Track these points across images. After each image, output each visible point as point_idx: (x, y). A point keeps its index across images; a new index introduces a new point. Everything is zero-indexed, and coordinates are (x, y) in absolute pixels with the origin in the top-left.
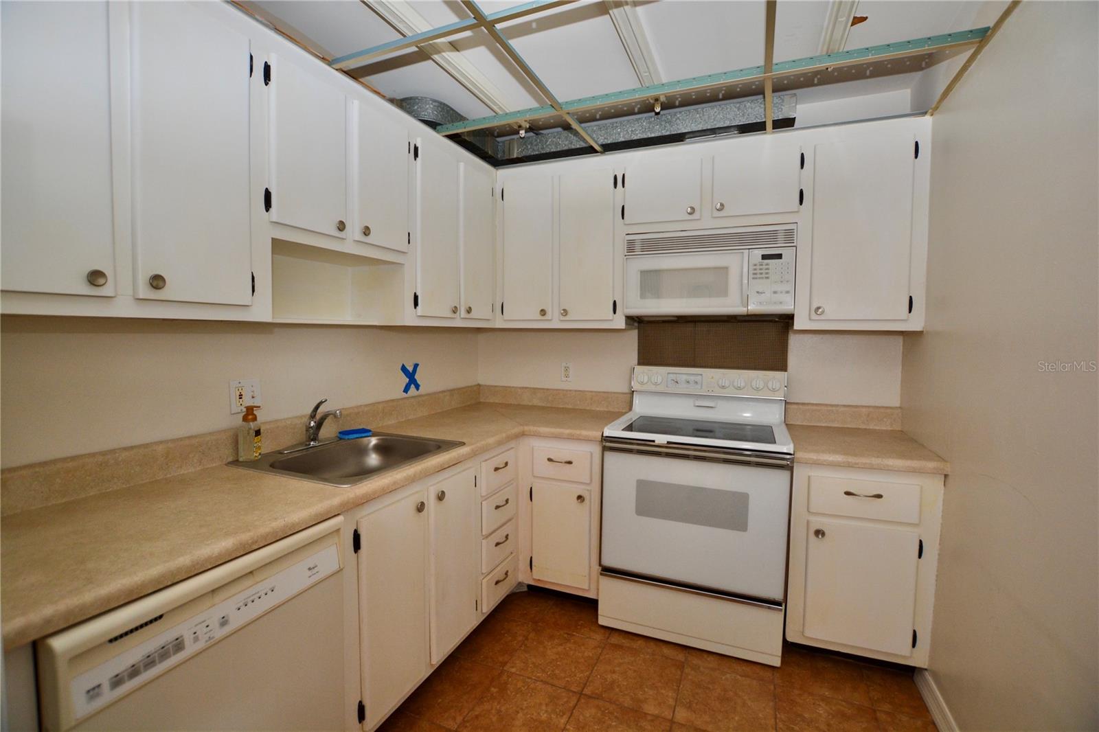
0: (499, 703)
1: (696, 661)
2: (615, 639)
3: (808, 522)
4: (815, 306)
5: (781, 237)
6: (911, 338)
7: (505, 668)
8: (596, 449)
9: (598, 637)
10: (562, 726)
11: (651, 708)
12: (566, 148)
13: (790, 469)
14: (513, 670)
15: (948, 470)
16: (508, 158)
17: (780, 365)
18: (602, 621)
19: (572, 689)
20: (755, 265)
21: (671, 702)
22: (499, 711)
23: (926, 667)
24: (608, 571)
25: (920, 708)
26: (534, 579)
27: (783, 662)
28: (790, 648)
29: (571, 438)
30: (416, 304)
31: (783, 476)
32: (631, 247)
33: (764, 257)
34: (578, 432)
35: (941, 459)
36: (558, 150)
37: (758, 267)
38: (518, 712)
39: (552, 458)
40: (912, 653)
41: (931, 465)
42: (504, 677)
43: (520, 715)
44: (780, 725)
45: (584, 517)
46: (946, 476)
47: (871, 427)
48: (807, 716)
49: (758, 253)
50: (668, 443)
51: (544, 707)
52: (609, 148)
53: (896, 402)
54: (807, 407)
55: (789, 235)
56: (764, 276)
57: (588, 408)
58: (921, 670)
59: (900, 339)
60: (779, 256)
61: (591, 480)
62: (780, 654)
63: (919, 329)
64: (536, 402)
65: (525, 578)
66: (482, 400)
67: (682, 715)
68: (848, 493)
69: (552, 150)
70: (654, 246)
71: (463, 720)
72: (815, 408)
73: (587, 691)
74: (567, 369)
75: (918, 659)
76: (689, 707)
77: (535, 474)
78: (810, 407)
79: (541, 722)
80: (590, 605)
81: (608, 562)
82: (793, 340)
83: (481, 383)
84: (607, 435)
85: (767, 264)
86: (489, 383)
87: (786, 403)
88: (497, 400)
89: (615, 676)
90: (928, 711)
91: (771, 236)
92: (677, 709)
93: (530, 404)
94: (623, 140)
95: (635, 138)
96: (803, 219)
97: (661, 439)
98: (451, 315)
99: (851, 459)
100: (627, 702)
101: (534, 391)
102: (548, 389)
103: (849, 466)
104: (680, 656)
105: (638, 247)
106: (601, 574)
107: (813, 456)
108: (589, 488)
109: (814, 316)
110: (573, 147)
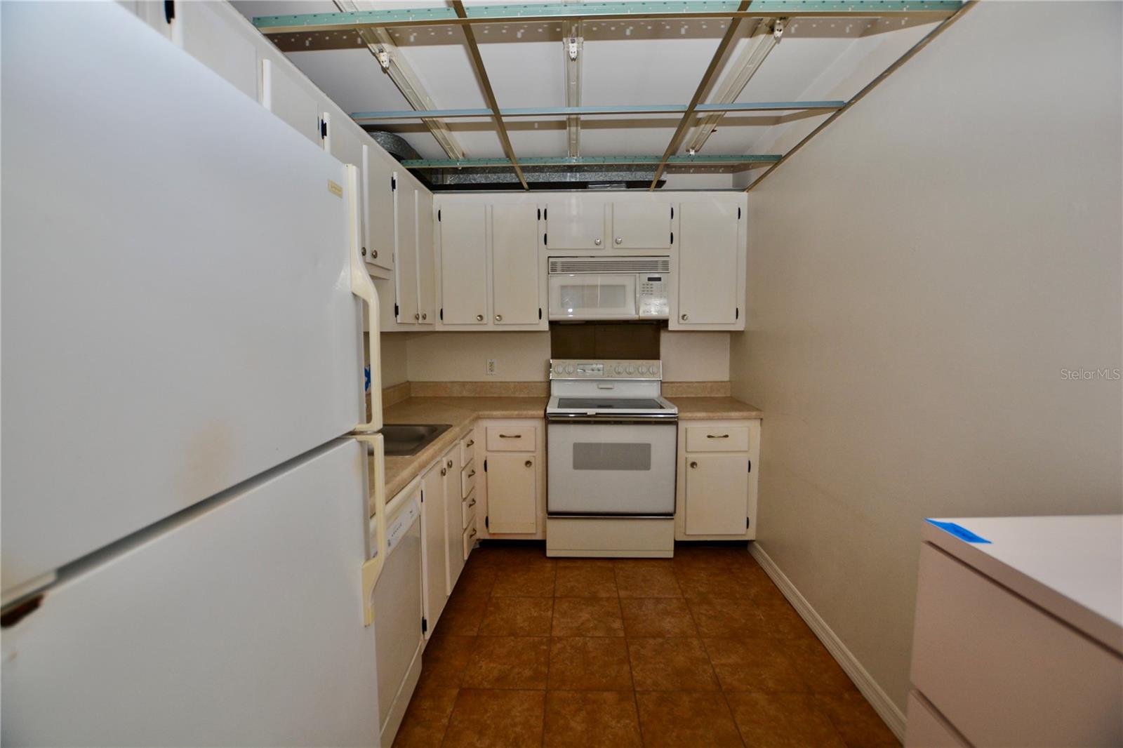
0: (499, 615)
1: (620, 565)
2: (561, 564)
3: (686, 458)
4: (681, 315)
5: (660, 265)
6: (735, 336)
7: (492, 596)
8: (539, 424)
9: (549, 565)
10: (551, 616)
11: (603, 595)
12: (495, 181)
13: (676, 424)
14: (499, 595)
15: (762, 416)
16: (441, 183)
17: (655, 355)
18: (549, 554)
19: (547, 596)
20: (644, 285)
21: (615, 589)
22: (502, 619)
23: (753, 539)
24: (554, 515)
25: (753, 563)
26: (490, 534)
27: (675, 554)
28: (679, 545)
29: (519, 417)
30: (397, 313)
31: (672, 429)
32: (553, 269)
33: (650, 279)
34: (525, 412)
35: (758, 410)
36: (488, 182)
37: (645, 286)
38: (516, 617)
39: (503, 434)
40: (747, 532)
41: (754, 414)
42: (494, 600)
43: (518, 617)
44: (682, 586)
45: (531, 478)
46: (761, 419)
47: (713, 395)
48: (695, 578)
49: (645, 277)
50: (597, 414)
51: (532, 610)
52: (534, 186)
53: (727, 378)
54: (673, 385)
55: (666, 266)
56: (650, 292)
57: (512, 395)
58: (751, 541)
59: (729, 335)
60: (659, 279)
61: (536, 448)
62: (673, 549)
63: (741, 329)
64: (465, 394)
65: (482, 535)
66: (413, 395)
67: (623, 594)
68: (709, 437)
69: (482, 182)
70: (572, 266)
71: (479, 629)
72: (678, 385)
73: (557, 595)
74: (491, 364)
75: (750, 535)
76: (626, 588)
77: (490, 448)
78: (676, 384)
79: (536, 617)
80: (540, 545)
81: (554, 507)
82: (664, 338)
83: (410, 380)
84: (550, 412)
85: (651, 285)
86: (417, 379)
87: (662, 382)
88: (430, 394)
89: (572, 584)
90: (757, 562)
91: (653, 266)
92: (620, 592)
93: (460, 395)
94: (543, 181)
95: (552, 181)
96: (673, 252)
97: (591, 411)
98: (414, 321)
99: (711, 415)
100: (587, 594)
101: (463, 384)
102: (476, 382)
103: (710, 419)
104: (610, 565)
105: (559, 267)
106: (549, 518)
107: (689, 415)
108: (534, 455)
109: (681, 321)
110: (501, 181)
